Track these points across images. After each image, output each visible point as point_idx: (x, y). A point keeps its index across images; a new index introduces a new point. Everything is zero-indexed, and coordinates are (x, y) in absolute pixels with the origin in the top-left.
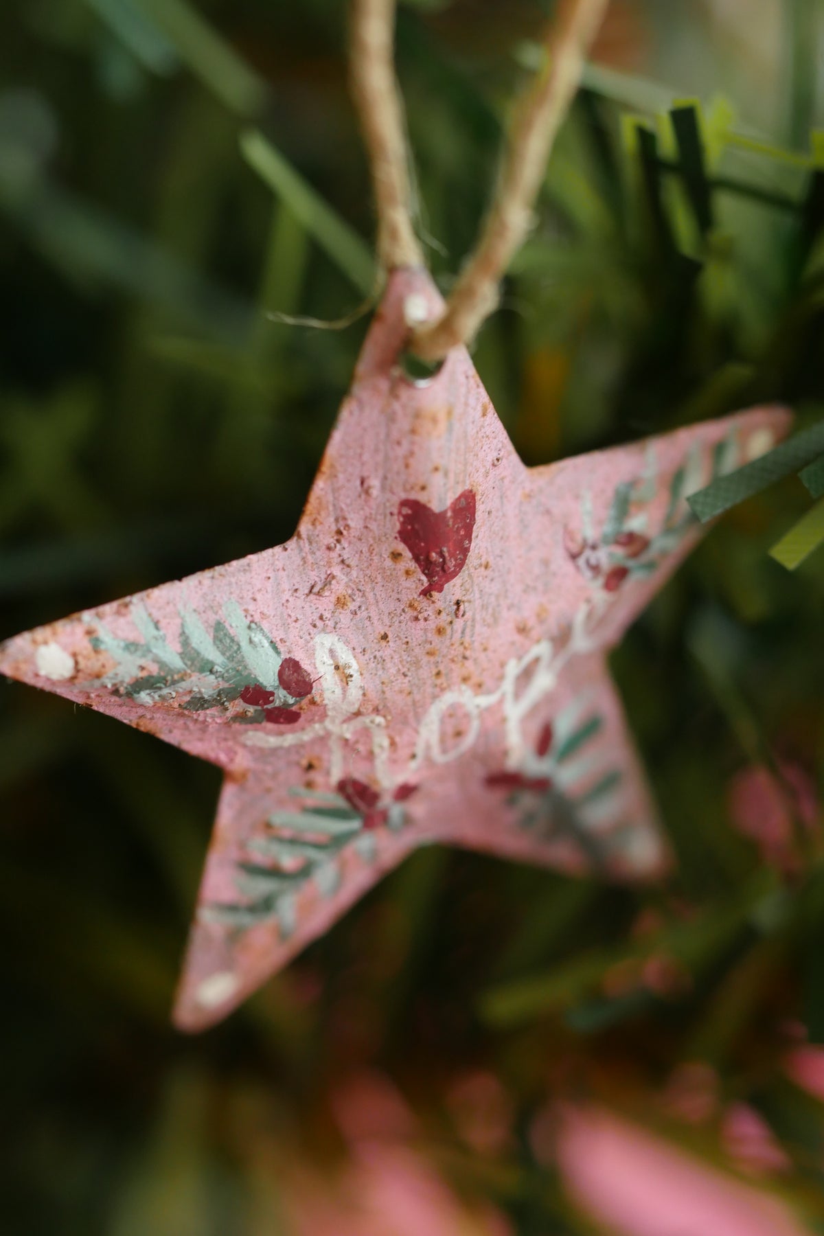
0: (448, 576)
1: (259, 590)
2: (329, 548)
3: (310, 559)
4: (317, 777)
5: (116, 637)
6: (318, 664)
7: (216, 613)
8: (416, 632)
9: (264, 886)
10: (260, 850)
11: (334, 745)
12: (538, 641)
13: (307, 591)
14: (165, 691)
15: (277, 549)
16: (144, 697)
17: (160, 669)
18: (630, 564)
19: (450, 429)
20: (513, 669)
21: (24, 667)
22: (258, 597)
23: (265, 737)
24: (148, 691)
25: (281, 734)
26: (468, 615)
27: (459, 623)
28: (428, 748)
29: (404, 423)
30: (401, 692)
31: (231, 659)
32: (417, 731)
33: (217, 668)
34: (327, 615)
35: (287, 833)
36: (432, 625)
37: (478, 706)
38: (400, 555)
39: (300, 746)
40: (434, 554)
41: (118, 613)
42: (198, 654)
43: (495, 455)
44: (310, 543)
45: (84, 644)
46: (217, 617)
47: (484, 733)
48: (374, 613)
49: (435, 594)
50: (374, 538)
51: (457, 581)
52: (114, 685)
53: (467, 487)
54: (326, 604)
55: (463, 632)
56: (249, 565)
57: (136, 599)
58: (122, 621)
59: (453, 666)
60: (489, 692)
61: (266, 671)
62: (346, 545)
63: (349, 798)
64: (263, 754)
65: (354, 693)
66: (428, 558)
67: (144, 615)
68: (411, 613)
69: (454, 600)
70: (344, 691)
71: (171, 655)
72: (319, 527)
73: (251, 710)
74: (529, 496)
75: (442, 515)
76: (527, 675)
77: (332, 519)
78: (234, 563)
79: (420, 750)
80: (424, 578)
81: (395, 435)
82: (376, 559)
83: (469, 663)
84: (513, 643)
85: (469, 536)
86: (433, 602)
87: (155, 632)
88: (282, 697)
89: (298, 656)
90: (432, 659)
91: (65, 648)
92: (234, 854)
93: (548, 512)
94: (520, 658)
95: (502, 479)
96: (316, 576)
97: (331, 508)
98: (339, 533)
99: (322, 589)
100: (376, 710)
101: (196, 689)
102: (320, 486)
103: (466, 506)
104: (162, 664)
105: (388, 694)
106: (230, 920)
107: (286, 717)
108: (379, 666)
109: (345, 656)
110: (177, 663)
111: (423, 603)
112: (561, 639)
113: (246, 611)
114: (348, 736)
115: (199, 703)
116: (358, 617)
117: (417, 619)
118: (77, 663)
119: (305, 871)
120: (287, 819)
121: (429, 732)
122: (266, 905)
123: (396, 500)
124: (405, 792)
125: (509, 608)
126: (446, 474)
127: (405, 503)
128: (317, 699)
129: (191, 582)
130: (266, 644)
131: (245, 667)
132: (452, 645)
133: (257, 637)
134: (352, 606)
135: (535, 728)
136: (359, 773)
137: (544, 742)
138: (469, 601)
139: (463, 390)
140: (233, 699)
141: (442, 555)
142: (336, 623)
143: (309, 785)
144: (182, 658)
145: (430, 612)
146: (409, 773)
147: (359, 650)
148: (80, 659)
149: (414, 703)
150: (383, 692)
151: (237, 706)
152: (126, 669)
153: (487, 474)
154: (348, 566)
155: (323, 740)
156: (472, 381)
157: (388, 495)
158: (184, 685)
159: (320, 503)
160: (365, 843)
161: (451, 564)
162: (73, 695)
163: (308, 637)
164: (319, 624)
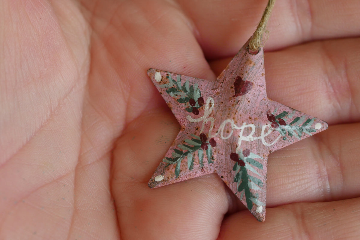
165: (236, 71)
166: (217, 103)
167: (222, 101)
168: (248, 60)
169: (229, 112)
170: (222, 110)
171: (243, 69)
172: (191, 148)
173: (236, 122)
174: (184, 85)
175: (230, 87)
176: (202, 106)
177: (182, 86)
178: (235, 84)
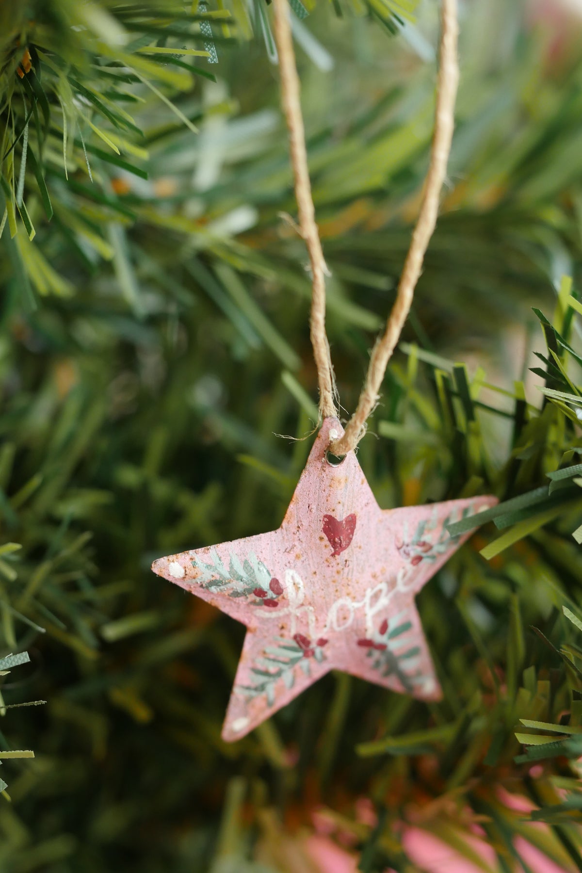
0: (343, 548)
1: (264, 549)
2: (294, 534)
3: (286, 537)
4: (285, 632)
5: (202, 562)
6: (287, 582)
7: (245, 556)
8: (328, 572)
9: (262, 679)
10: (261, 663)
11: (293, 619)
12: (381, 582)
13: (284, 551)
14: (222, 587)
15: (273, 532)
16: (213, 589)
17: (220, 577)
18: (424, 555)
19: (346, 487)
20: (369, 593)
21: (164, 571)
22: (263, 551)
23: (264, 613)
24: (215, 587)
25: (270, 612)
26: (351, 567)
27: (346, 570)
28: (332, 623)
29: (327, 482)
30: (321, 597)
31: (250, 576)
32: (327, 615)
33: (244, 579)
34: (292, 561)
35: (272, 657)
36: (335, 569)
37: (353, 607)
38: (323, 538)
39: (279, 618)
40: (337, 539)
41: (204, 552)
42: (237, 572)
43: (366, 501)
44: (286, 531)
45: (189, 564)
46: (246, 558)
47: (356, 620)
48: (311, 562)
49: (336, 556)
50: (313, 531)
51: (346, 551)
52: (201, 582)
53: (353, 512)
54: (291, 557)
55: (348, 574)
56: (260, 538)
57: (212, 547)
58: (206, 555)
59: (343, 588)
60: (358, 601)
61: (264, 583)
62: (301, 533)
63: (298, 643)
64: (264, 621)
65: (301, 595)
66: (334, 540)
67: (215, 554)
68: (327, 564)
69: (345, 559)
70: (297, 594)
71: (225, 572)
72: (290, 524)
73: (258, 599)
74: (381, 521)
75: (341, 523)
76: (376, 597)
77: (296, 521)
78: (254, 536)
79: (328, 624)
80: (332, 549)
81: (323, 487)
82: (313, 539)
83: (350, 588)
84: (370, 582)
85: (352, 533)
86: (336, 559)
87: (220, 562)
88: (270, 595)
89: (278, 577)
90: (334, 584)
91: (181, 565)
92: (250, 665)
93: (389, 529)
94: (373, 589)
95: (369, 512)
96: (288, 545)
97: (296, 516)
98: (299, 527)
99: (290, 550)
100: (310, 604)
101: (235, 587)
102: (292, 506)
103: (352, 521)
104: (221, 575)
105: (315, 597)
106: (247, 693)
107: (272, 603)
108: (312, 585)
109: (298, 579)
110: (227, 575)
111: (331, 559)
112: (392, 583)
113: (258, 556)
114: (298, 614)
115: (236, 594)
116: (304, 564)
117: (329, 566)
118: (186, 571)
119: (279, 674)
120: (273, 650)
121: (332, 616)
122: (261, 688)
123: (322, 515)
124: (322, 642)
125: (370, 566)
126: (343, 506)
127: (326, 516)
128: (285, 596)
129: (235, 543)
130: (265, 571)
131: (256, 580)
132: (343, 578)
133: (262, 568)
134: (302, 559)
135: (379, 622)
136: (303, 633)
137: (384, 628)
138: (351, 561)
139: (353, 471)
140: (250, 593)
141: (340, 540)
142: (295, 565)
143: (282, 636)
144: (229, 574)
145: (334, 564)
146: (323, 634)
147: (304, 577)
148: (187, 570)
149: (326, 602)
150: (313, 596)
151: (252, 597)
152: (206, 576)
153: (362, 509)
154: (302, 542)
155: (288, 616)
156: (357, 468)
157: (319, 512)
158: (229, 585)
159: (291, 514)
160: (305, 663)
161: (344, 544)
162: (183, 585)
163: (283, 570)
164: (288, 565)
165: (316, 504)
166: (306, 578)
167: (314, 570)
168: (332, 479)
169: (336, 586)
170: (320, 588)
171: (329, 498)
172: (285, 663)
173: (354, 599)
174: (232, 567)
175: (317, 538)
176: (282, 595)
177: (229, 570)
178: (326, 530)
